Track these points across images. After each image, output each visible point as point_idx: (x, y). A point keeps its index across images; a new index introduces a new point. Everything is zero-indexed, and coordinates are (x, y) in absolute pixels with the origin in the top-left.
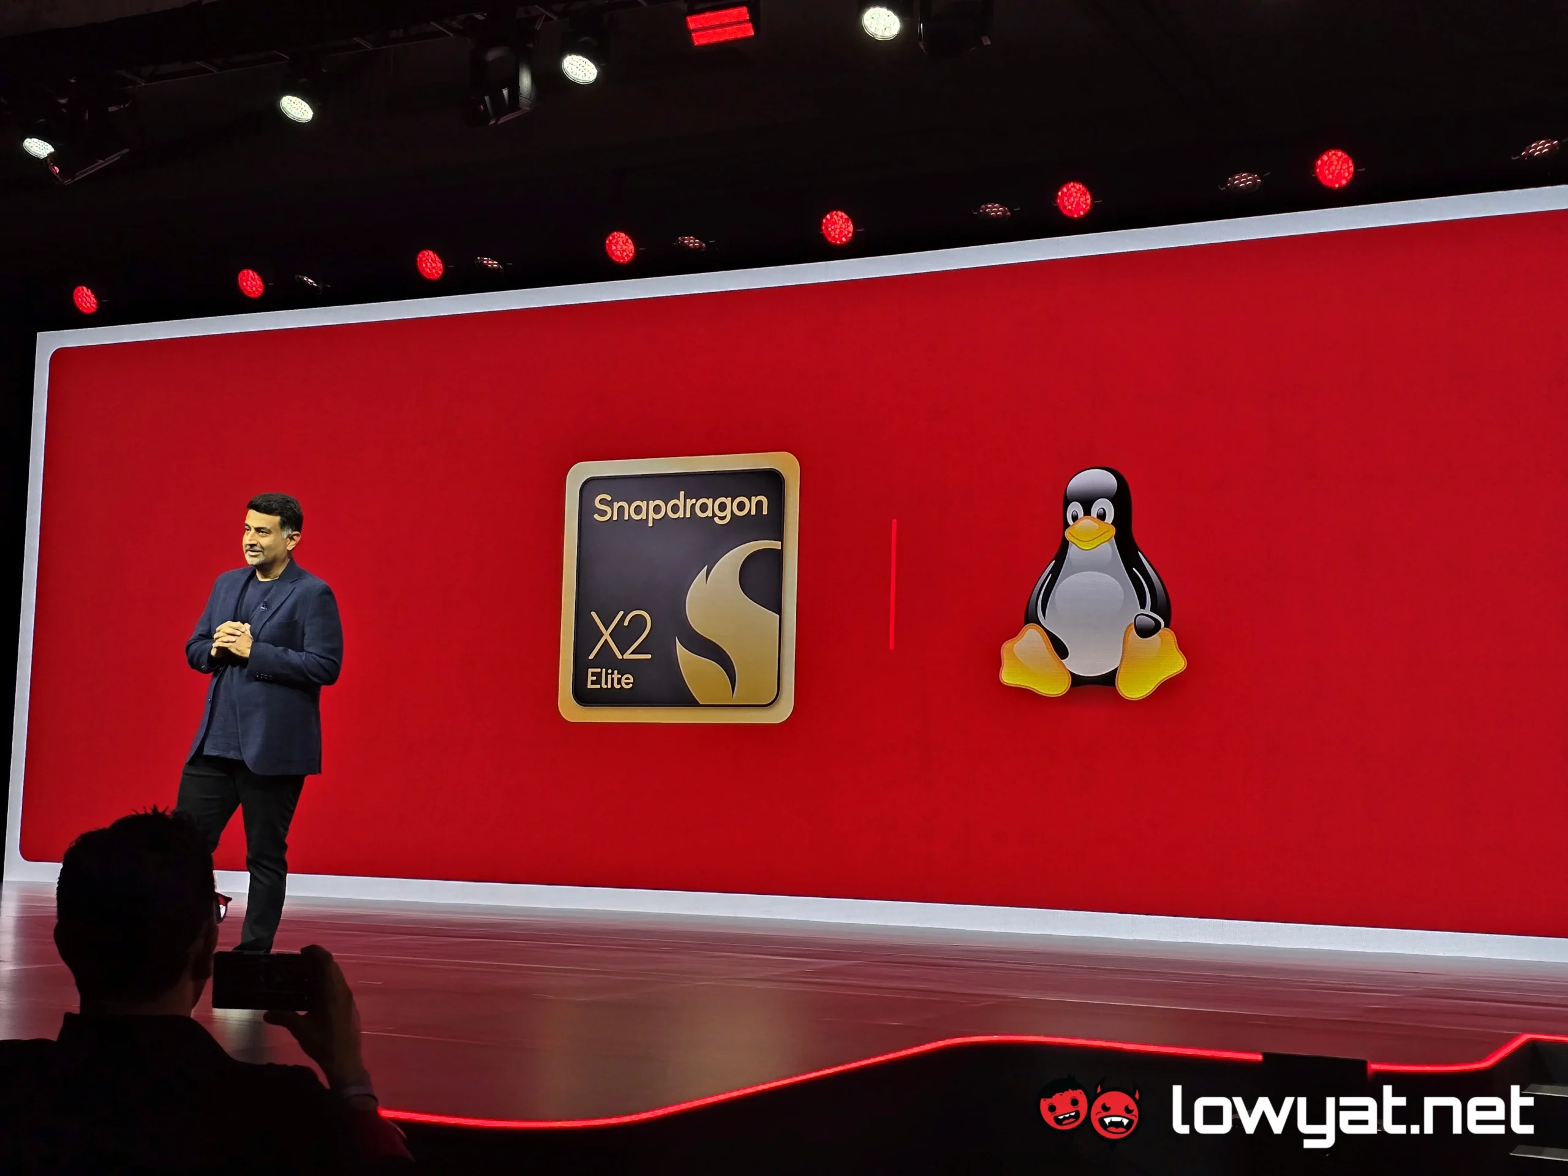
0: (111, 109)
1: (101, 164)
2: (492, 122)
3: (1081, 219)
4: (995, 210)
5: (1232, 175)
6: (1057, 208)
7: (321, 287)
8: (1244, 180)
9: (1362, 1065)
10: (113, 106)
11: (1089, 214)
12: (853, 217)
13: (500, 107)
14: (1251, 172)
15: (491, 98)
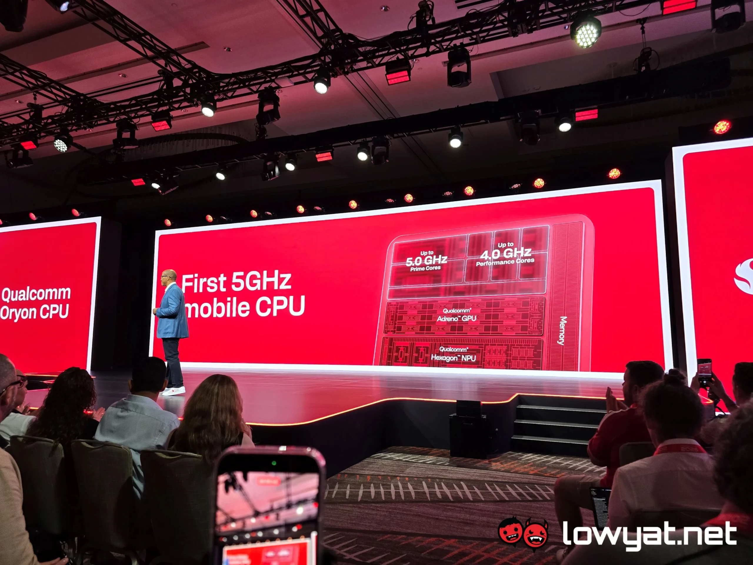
0: (174, 176)
1: (172, 190)
2: (269, 180)
3: (410, 203)
4: (390, 200)
5: (445, 192)
6: (405, 200)
7: (227, 219)
8: (448, 193)
9: (480, 402)
10: (174, 175)
11: (412, 201)
12: (357, 202)
13: (271, 176)
14: (450, 192)
15: (269, 174)
